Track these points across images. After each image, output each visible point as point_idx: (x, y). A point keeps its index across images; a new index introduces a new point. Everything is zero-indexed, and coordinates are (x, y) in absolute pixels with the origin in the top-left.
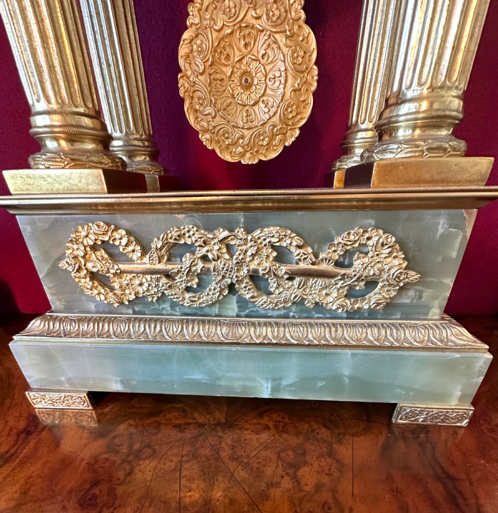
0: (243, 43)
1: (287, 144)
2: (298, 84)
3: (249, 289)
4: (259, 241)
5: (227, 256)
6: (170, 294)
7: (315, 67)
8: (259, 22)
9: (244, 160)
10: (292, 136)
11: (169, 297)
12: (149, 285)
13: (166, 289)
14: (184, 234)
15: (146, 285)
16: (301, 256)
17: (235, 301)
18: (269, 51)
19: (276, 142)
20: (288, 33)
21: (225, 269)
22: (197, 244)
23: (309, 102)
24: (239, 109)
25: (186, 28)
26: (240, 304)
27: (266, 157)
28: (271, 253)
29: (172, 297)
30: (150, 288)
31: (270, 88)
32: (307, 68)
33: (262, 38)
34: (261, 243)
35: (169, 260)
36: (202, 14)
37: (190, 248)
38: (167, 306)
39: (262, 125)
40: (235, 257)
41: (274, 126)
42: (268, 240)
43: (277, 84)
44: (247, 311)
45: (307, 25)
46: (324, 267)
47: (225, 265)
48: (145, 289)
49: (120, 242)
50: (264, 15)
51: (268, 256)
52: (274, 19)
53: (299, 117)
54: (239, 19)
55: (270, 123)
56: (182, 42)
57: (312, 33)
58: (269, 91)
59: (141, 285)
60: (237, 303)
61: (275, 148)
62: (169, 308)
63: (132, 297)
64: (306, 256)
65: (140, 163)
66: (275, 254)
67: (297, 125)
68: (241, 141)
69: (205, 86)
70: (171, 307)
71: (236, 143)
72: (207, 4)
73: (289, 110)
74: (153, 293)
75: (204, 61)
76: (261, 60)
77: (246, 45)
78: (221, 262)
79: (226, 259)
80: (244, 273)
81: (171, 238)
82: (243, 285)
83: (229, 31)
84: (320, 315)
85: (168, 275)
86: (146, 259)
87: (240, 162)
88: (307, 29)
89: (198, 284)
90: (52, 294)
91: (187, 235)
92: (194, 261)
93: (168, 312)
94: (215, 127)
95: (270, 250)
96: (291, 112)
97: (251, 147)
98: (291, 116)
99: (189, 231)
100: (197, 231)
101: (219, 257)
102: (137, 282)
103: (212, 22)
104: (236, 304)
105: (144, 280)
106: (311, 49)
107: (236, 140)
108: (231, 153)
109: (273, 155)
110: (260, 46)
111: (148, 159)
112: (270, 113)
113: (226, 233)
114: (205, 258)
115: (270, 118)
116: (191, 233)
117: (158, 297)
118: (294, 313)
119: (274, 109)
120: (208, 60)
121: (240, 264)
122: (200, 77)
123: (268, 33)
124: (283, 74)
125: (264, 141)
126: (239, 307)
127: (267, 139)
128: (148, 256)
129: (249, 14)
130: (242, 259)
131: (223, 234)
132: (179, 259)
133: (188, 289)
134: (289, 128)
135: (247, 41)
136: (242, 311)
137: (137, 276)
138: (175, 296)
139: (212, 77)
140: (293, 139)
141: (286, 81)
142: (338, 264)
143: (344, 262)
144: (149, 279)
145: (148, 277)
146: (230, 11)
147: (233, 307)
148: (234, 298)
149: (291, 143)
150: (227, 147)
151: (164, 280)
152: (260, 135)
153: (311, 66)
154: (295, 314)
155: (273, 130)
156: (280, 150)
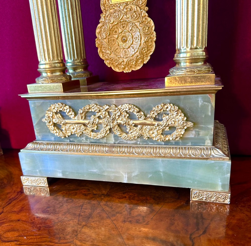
0: (122, 26)
1: (145, 63)
2: (147, 40)
3: (118, 131)
4: (121, 110)
5: (108, 117)
6: (85, 133)
7: (154, 32)
8: (128, 19)
9: (125, 71)
10: (146, 60)
11: (85, 134)
12: (77, 129)
13: (84, 131)
15: (76, 129)
16: (139, 116)
18: (133, 28)
19: (139, 62)
20: (140, 22)
21: (107, 122)
22: (96, 112)
23: (153, 45)
24: (121, 51)
27: (135, 69)
28: (126, 115)
29: (86, 134)
30: (77, 130)
31: (135, 42)
32: (150, 33)
33: (130, 24)
34: (122, 111)
35: (85, 118)
36: (105, 18)
37: (94, 113)
38: (84, 138)
39: (132, 56)
40: (111, 117)
41: (137, 56)
42: (124, 110)
43: (137, 40)
44: (119, 141)
47: (107, 120)
48: (75, 131)
49: (67, 111)
50: (130, 17)
51: (125, 116)
52: (134, 18)
53: (149, 52)
54: (120, 19)
55: (135, 55)
56: (97, 28)
57: (151, 20)
58: (134, 43)
59: (73, 129)
61: (139, 65)
62: (85, 140)
63: (70, 134)
64: (141, 116)
65: (78, 72)
66: (128, 115)
67: (149, 55)
68: (123, 63)
70: (85, 139)
71: (121, 64)
72: (107, 15)
73: (144, 50)
74: (78, 132)
75: (106, 34)
76: (130, 31)
77: (123, 27)
78: (106, 119)
79: (108, 118)
80: (115, 123)
82: (116, 129)
83: (116, 23)
84: (152, 144)
85: (84, 125)
86: (76, 118)
87: (123, 71)
88: (149, 19)
89: (97, 129)
90: (38, 133)
91: (92, 108)
92: (95, 119)
93: (85, 141)
94: (111, 58)
95: (126, 114)
97: (128, 64)
98: (145, 52)
99: (93, 106)
100: (96, 106)
101: (105, 117)
102: (72, 127)
103: (109, 21)
104: (113, 138)
105: (75, 127)
106: (152, 25)
108: (119, 68)
109: (139, 68)
110: (129, 27)
112: (135, 51)
113: (108, 107)
114: (99, 117)
115: (135, 53)
117: (80, 134)
119: (137, 50)
120: (108, 33)
121: (114, 119)
122: (104, 40)
123: (132, 23)
124: (140, 36)
125: (133, 63)
126: (115, 139)
127: (134, 62)
128: (77, 116)
129: (124, 17)
130: (115, 117)
131: (106, 107)
132: (89, 118)
133: (93, 131)
134: (145, 56)
135: (124, 26)
136: (116, 141)
137: (72, 125)
138: (87, 134)
139: (110, 39)
141: (141, 39)
142: (155, 119)
143: (159, 118)
144: (77, 126)
145: (77, 125)
146: (116, 17)
148: (112, 135)
150: (117, 66)
151: (83, 126)
152: (131, 60)
153: (152, 32)
154: (140, 143)
155: (137, 58)
156: (142, 65)
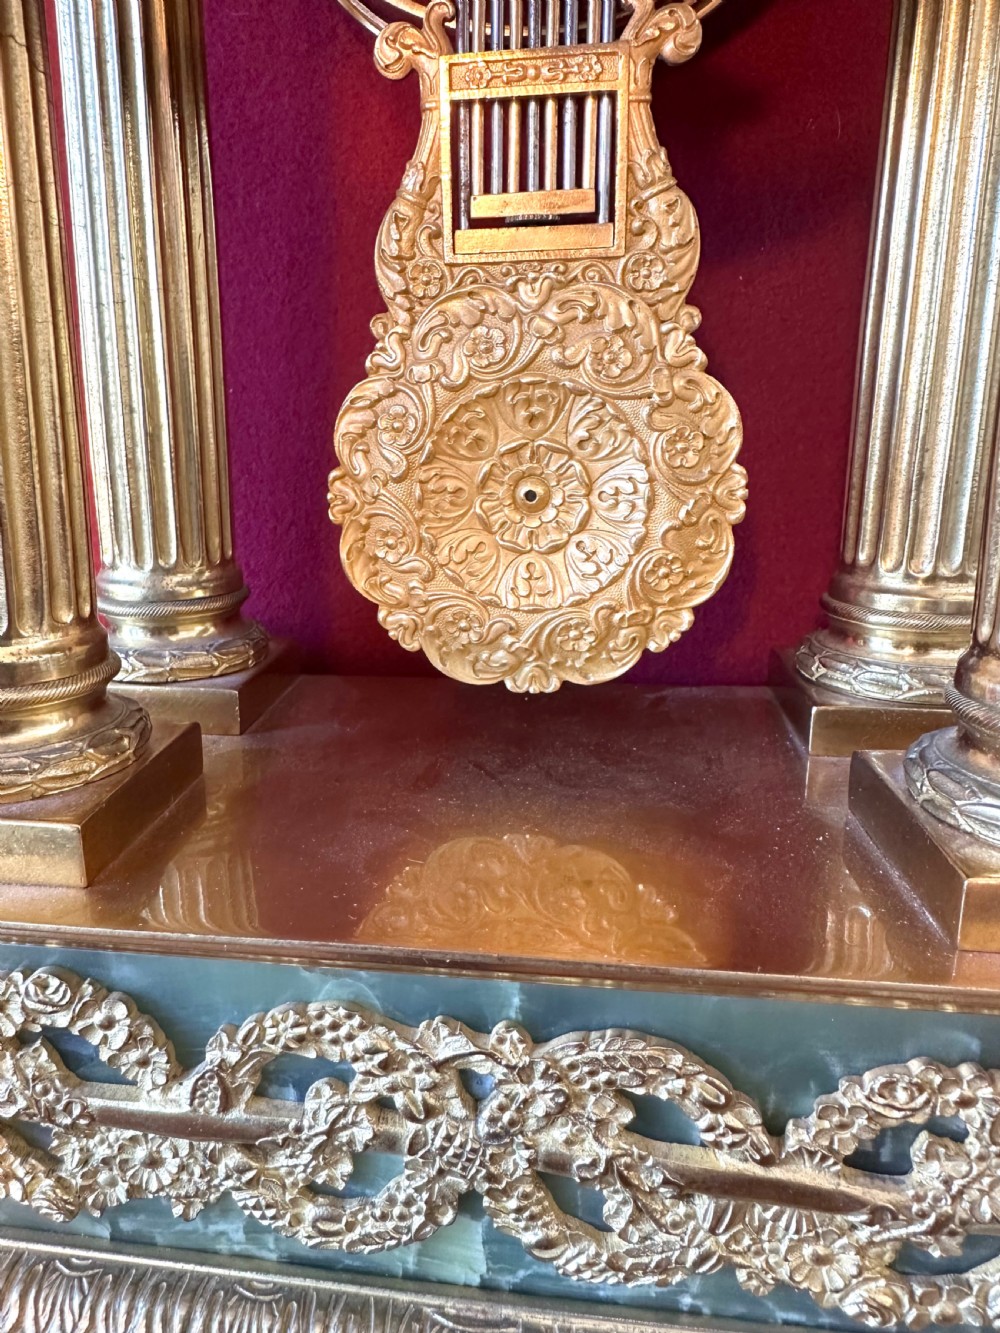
0: (523, 413)
1: (652, 647)
2: (688, 513)
3: (532, 1218)
4: (574, 1075)
5: (457, 1108)
6: (251, 1203)
7: (737, 467)
8: (573, 374)
9: (515, 681)
10: (668, 630)
11: (247, 1212)
12: (182, 1168)
13: (238, 1189)
14: (319, 1032)
15: (172, 1165)
16: (723, 1135)
17: (479, 1238)
18: (600, 435)
19: (620, 641)
20: (656, 399)
21: (450, 1152)
22: (359, 1067)
23: (724, 548)
24: (504, 561)
25: (362, 375)
26: (495, 1249)
27: (586, 677)
28: (612, 1112)
29: (257, 1214)
30: (185, 1177)
31: (601, 517)
32: (713, 473)
33: (581, 408)
34: (579, 1082)
35: (259, 1093)
36: (409, 349)
38: (234, 1226)
39: (577, 604)
40: (486, 1114)
41: (613, 610)
42: (603, 1076)
43: (623, 508)
44: (521, 1273)
45: (711, 378)
46: (804, 1174)
47: (449, 1138)
48: (167, 1180)
49: (105, 1038)
50: (588, 361)
51: (601, 1124)
52: (616, 371)
53: (692, 584)
54: (516, 366)
55: (603, 601)
56: (346, 403)
57: (726, 393)
58: (596, 522)
59: (153, 1162)
60: (484, 1243)
61: (615, 656)
62: (240, 1236)
63: (118, 1197)
64: (737, 1138)
65: (187, 648)
66: (627, 1116)
67: (685, 601)
68: (508, 640)
69: (407, 507)
70: (246, 1233)
71: (490, 643)
72: (424, 329)
73: (663, 570)
74: (192, 1192)
75: (408, 452)
76: (576, 450)
77: (532, 419)
78: (436, 1130)
79: (455, 1119)
80: (516, 1164)
81: (273, 1041)
82: (513, 1204)
83: (486, 389)
84: (794, 1316)
85: (251, 1147)
86: (182, 1092)
87: (502, 684)
88: (712, 387)
89: (352, 1178)
91: (329, 1035)
92: (344, 1114)
93: (237, 1248)
94: (427, 603)
95: (610, 1104)
96: (666, 576)
97: (543, 648)
98: (665, 584)
99: (335, 1026)
100: (362, 1027)
101: (430, 1112)
102: (140, 1153)
103: (438, 370)
104: (480, 1247)
105: (167, 1154)
106: (726, 427)
107: (491, 636)
108: (474, 664)
109: (610, 672)
110: (574, 421)
111: (212, 630)
112: (600, 576)
113: (459, 1042)
114: (381, 1107)
115: (601, 590)
116: (343, 1032)
117: (206, 1204)
118: (694, 1297)
119: (614, 569)
120: (422, 448)
121: (502, 1139)
122: (391, 486)
123: (597, 400)
124: (644, 489)
125: (582, 643)
126: (491, 1257)
127: (591, 639)
128: (189, 1083)
129: (546, 353)
130: (512, 1123)
131: (449, 1044)
132: (291, 1092)
133: (315, 1188)
134: (660, 610)
135: (535, 409)
136: (501, 1271)
137: (145, 1136)
138: (270, 1213)
139: (431, 486)
140: (674, 636)
141: (651, 503)
143: (877, 1154)
144: (184, 1151)
145: (183, 1145)
146: (489, 350)
147: (469, 1253)
148: (477, 1230)
149: (665, 644)
150: (465, 650)
151: (234, 1158)
152: (568, 628)
153: (726, 466)
154: (699, 1303)
155: (608, 619)
156: (632, 659)
